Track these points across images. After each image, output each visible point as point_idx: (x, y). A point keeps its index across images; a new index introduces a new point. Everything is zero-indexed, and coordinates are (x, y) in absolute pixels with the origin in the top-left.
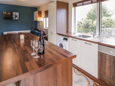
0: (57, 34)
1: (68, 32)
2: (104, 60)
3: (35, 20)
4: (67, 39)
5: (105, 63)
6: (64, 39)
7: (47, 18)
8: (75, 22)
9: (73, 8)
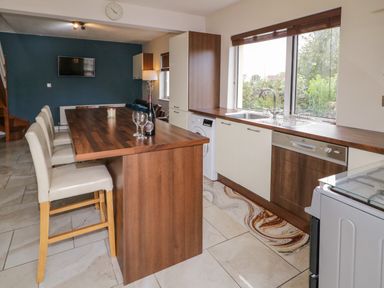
0: (190, 110)
1: (219, 107)
2: (281, 161)
3: (136, 76)
4: (210, 123)
5: (283, 167)
6: (206, 122)
7: (168, 72)
8: (236, 83)
9: (232, 49)
